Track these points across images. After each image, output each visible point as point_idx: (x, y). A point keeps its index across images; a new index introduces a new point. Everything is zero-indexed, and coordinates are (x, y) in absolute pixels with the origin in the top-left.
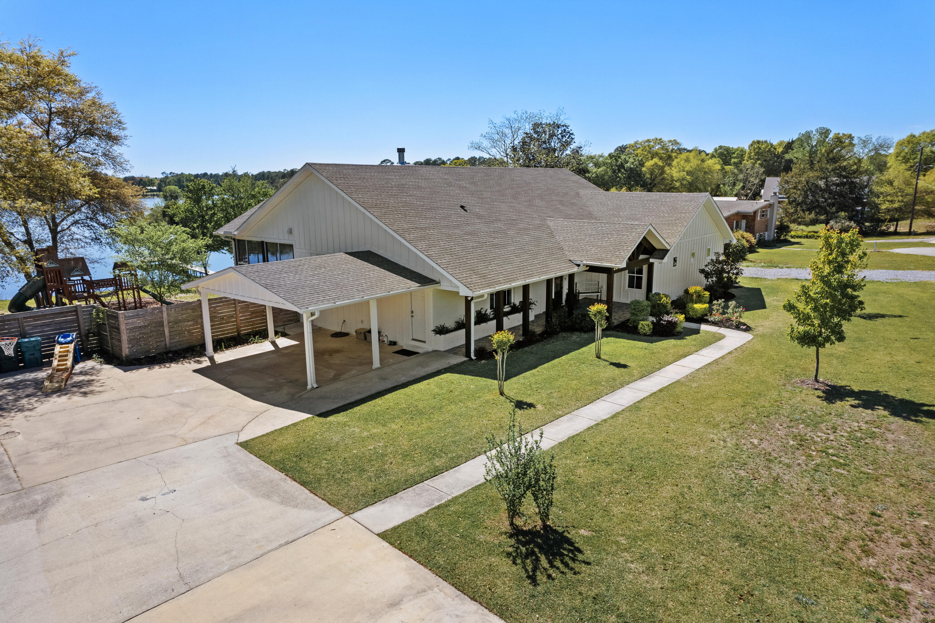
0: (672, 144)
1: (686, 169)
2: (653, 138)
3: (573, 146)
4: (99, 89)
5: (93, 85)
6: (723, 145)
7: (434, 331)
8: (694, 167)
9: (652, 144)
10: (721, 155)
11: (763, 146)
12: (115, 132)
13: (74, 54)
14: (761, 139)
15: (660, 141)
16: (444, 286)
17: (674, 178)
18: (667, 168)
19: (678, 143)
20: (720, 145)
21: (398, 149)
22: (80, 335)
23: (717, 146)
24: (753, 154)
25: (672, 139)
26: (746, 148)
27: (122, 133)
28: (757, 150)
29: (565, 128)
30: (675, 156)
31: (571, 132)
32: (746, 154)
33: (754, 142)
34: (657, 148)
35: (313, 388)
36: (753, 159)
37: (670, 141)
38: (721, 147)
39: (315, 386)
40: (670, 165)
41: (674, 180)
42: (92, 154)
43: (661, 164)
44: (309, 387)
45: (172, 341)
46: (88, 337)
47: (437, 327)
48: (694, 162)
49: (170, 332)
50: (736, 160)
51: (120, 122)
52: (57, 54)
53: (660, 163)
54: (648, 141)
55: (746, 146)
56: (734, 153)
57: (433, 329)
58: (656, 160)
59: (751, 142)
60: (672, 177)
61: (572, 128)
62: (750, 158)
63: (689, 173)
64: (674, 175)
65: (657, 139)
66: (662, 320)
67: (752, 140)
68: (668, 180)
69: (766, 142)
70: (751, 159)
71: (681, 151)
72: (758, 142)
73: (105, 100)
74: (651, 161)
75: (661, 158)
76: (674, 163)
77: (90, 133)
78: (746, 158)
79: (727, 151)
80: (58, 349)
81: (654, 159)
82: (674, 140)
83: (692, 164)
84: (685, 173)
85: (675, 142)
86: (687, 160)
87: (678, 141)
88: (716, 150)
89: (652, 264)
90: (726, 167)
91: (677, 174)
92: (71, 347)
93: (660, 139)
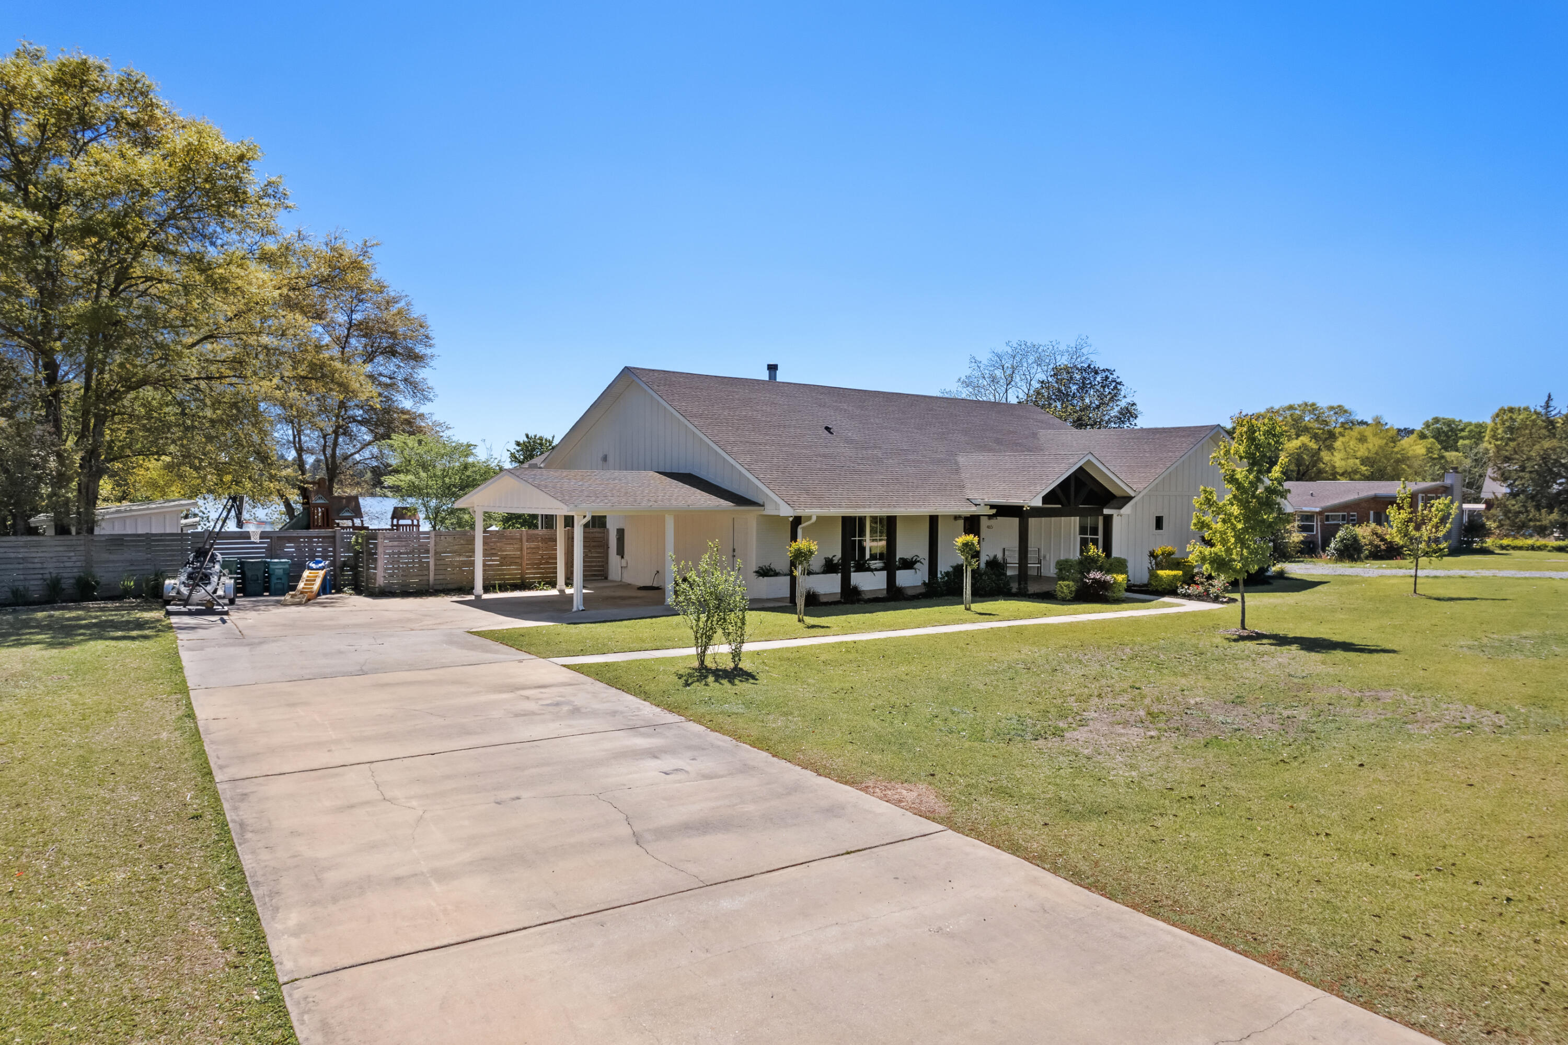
0: (1336, 413)
1: (1359, 454)
2: (1300, 402)
3: (1123, 403)
4: (410, 298)
5: (404, 294)
6: (1441, 416)
7: (756, 572)
8: (1373, 450)
9: (1297, 412)
10: (1438, 435)
11: (1521, 417)
12: (420, 349)
13: (377, 245)
14: (1515, 405)
15: (1313, 408)
16: (769, 510)
17: (1338, 470)
18: (1325, 455)
19: (1346, 411)
20: (1435, 416)
21: (769, 365)
22: (333, 564)
23: (1429, 418)
24: (1500, 431)
25: (1335, 404)
26: (1488, 421)
27: (428, 351)
28: (1507, 424)
29: (1107, 373)
30: (1340, 433)
31: (1118, 380)
32: (1488, 432)
33: (1503, 411)
34: (1307, 419)
35: (578, 611)
36: (1502, 439)
37: (1332, 408)
38: (1437, 420)
39: (581, 608)
40: (1330, 448)
41: (1338, 473)
42: (390, 378)
43: (1315, 446)
44: (575, 609)
45: (438, 577)
46: (343, 570)
47: (761, 568)
48: (1374, 443)
49: (436, 565)
50: (1467, 442)
51: (427, 337)
52: (360, 243)
53: (1313, 445)
54: (1291, 408)
55: (1486, 419)
56: (1463, 430)
57: (755, 569)
58: (1304, 439)
59: (1496, 410)
60: (1334, 467)
61: (1120, 374)
62: (1494, 437)
63: (1364, 461)
64: (1337, 465)
65: (1306, 405)
66: (1086, 577)
67: (1499, 407)
68: (1326, 472)
69: (1526, 409)
70: (1497, 440)
71: (1350, 424)
72: (1511, 410)
73: (416, 312)
74: (1295, 442)
75: (1315, 437)
76: (1338, 444)
77: (391, 352)
78: (1487, 438)
79: (1449, 425)
80: (306, 573)
81: (1301, 438)
82: (1339, 406)
83: (1371, 446)
84: (1357, 461)
85: (1340, 410)
86: (1362, 439)
87: (1346, 407)
88: (1427, 425)
89: (1110, 517)
90: (1447, 454)
91: (1343, 463)
92: (321, 573)
93: (1313, 405)
